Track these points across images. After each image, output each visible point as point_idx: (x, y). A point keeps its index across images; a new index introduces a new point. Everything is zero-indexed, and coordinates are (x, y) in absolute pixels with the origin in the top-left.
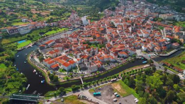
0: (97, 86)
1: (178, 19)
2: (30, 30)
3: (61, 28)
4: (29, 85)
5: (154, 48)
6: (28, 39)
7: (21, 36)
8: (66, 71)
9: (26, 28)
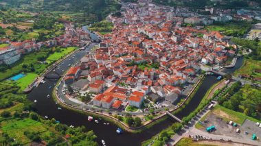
0: (200, 119)
1: (205, 23)
2: (19, 56)
3: (66, 48)
4: (103, 141)
5: (214, 59)
6: (26, 72)
7: (10, 67)
8: (137, 108)
9: (12, 54)
